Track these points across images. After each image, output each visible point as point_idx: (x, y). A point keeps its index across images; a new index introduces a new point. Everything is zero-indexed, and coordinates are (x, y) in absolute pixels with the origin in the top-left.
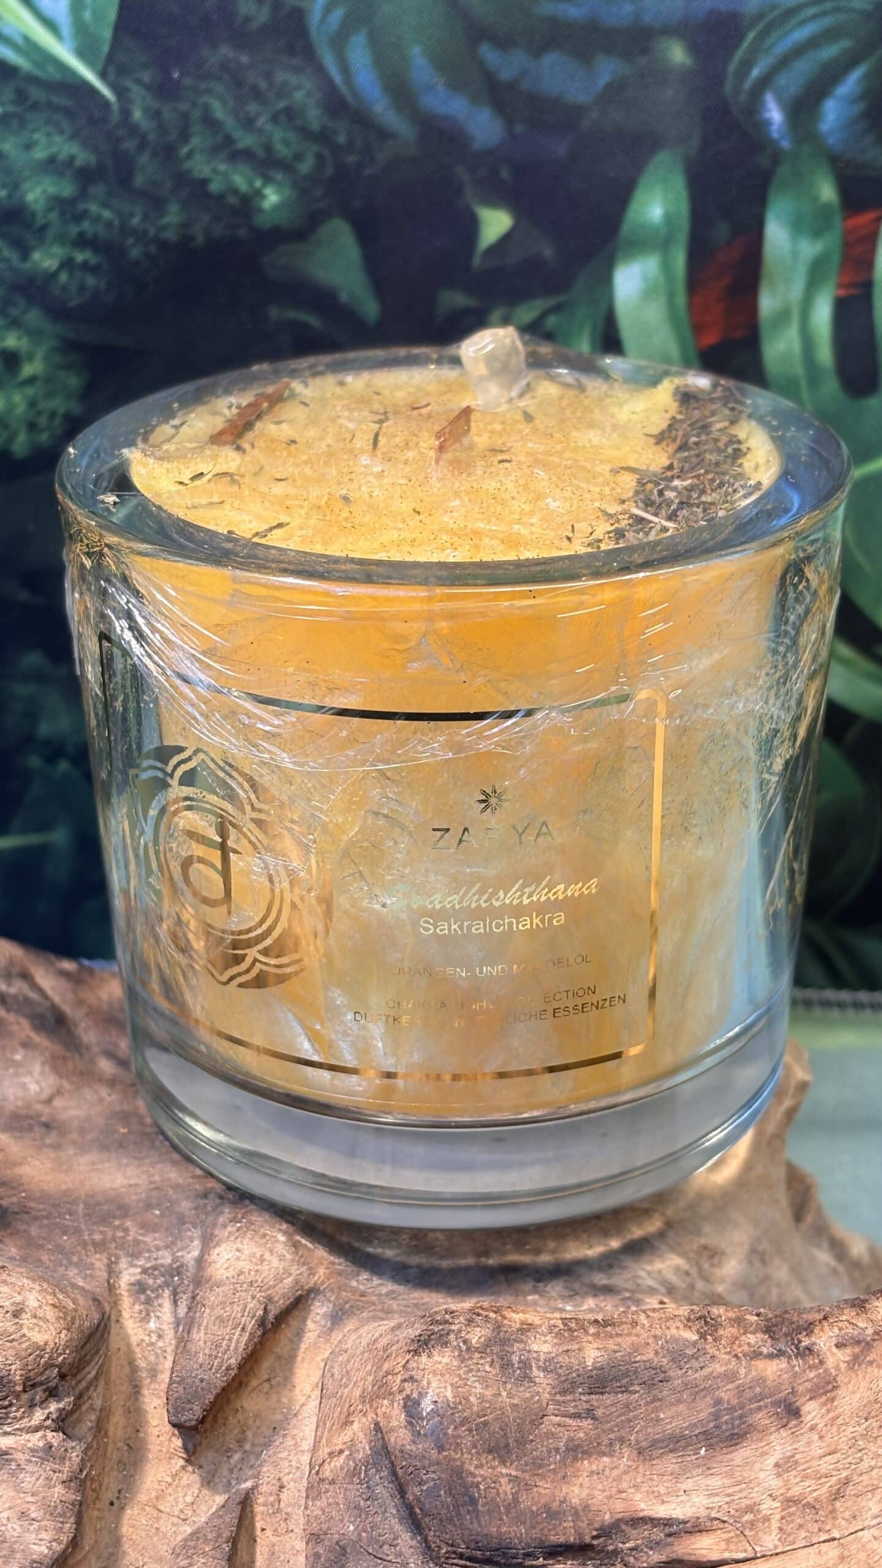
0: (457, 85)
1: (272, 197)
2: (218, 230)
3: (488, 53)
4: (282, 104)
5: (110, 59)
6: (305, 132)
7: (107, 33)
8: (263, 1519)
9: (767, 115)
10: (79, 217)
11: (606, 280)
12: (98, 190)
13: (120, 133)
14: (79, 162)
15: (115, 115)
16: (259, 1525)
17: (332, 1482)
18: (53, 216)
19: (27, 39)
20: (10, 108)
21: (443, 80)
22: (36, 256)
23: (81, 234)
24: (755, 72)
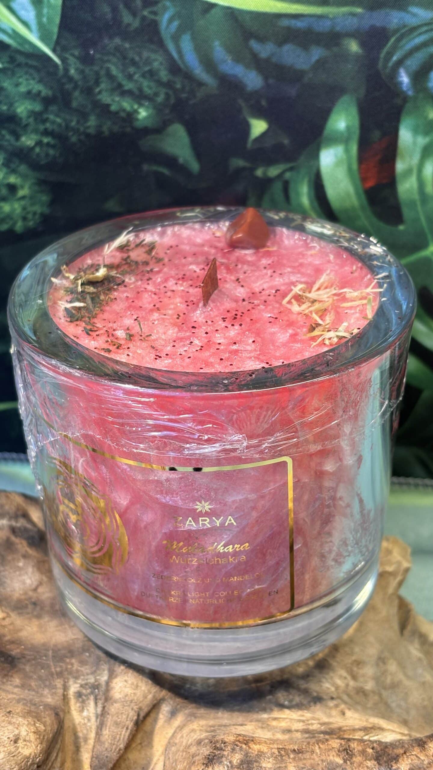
0: (238, 59)
1: (143, 113)
2: (116, 129)
3: (254, 44)
4: (147, 69)
5: (57, 43)
6: (160, 83)
7: (55, 30)
9: (400, 79)
10: (44, 121)
11: (316, 156)
12: (53, 108)
13: (64, 80)
14: (43, 94)
15: (61, 72)
18: (31, 120)
19: (14, 31)
20: (6, 65)
21: (230, 58)
22: (23, 139)
23: (46, 129)
24: (395, 58)
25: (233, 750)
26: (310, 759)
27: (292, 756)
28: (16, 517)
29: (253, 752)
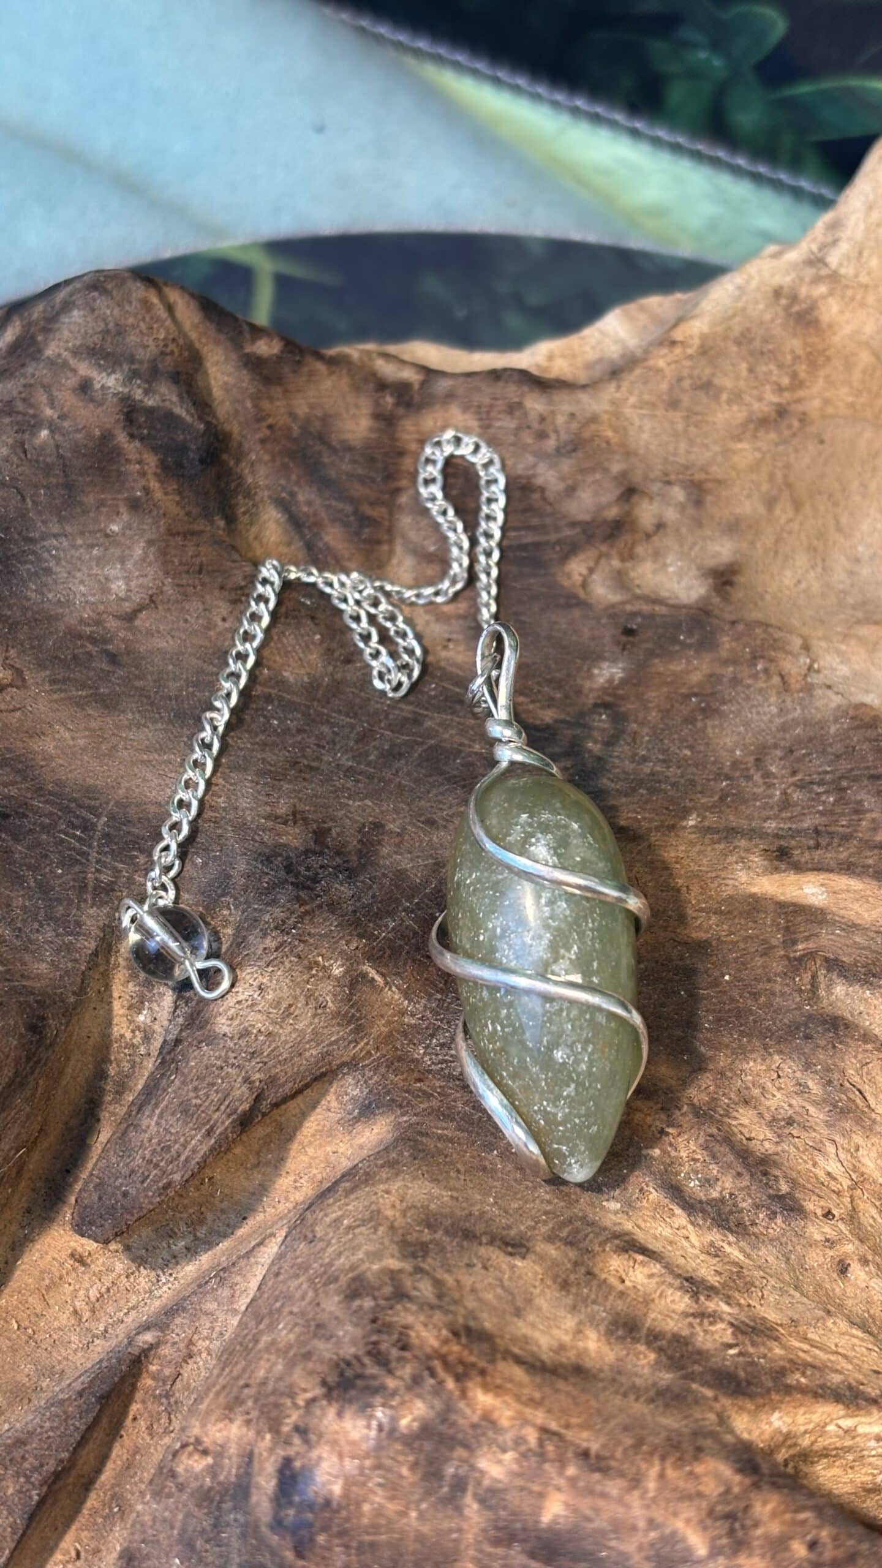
8: (143, 1402)
16: (134, 1408)
17: (181, 1488)
25: (416, 1380)
26: (620, 1501)
27: (571, 1471)
28: (151, 375)
29: (468, 1411)
